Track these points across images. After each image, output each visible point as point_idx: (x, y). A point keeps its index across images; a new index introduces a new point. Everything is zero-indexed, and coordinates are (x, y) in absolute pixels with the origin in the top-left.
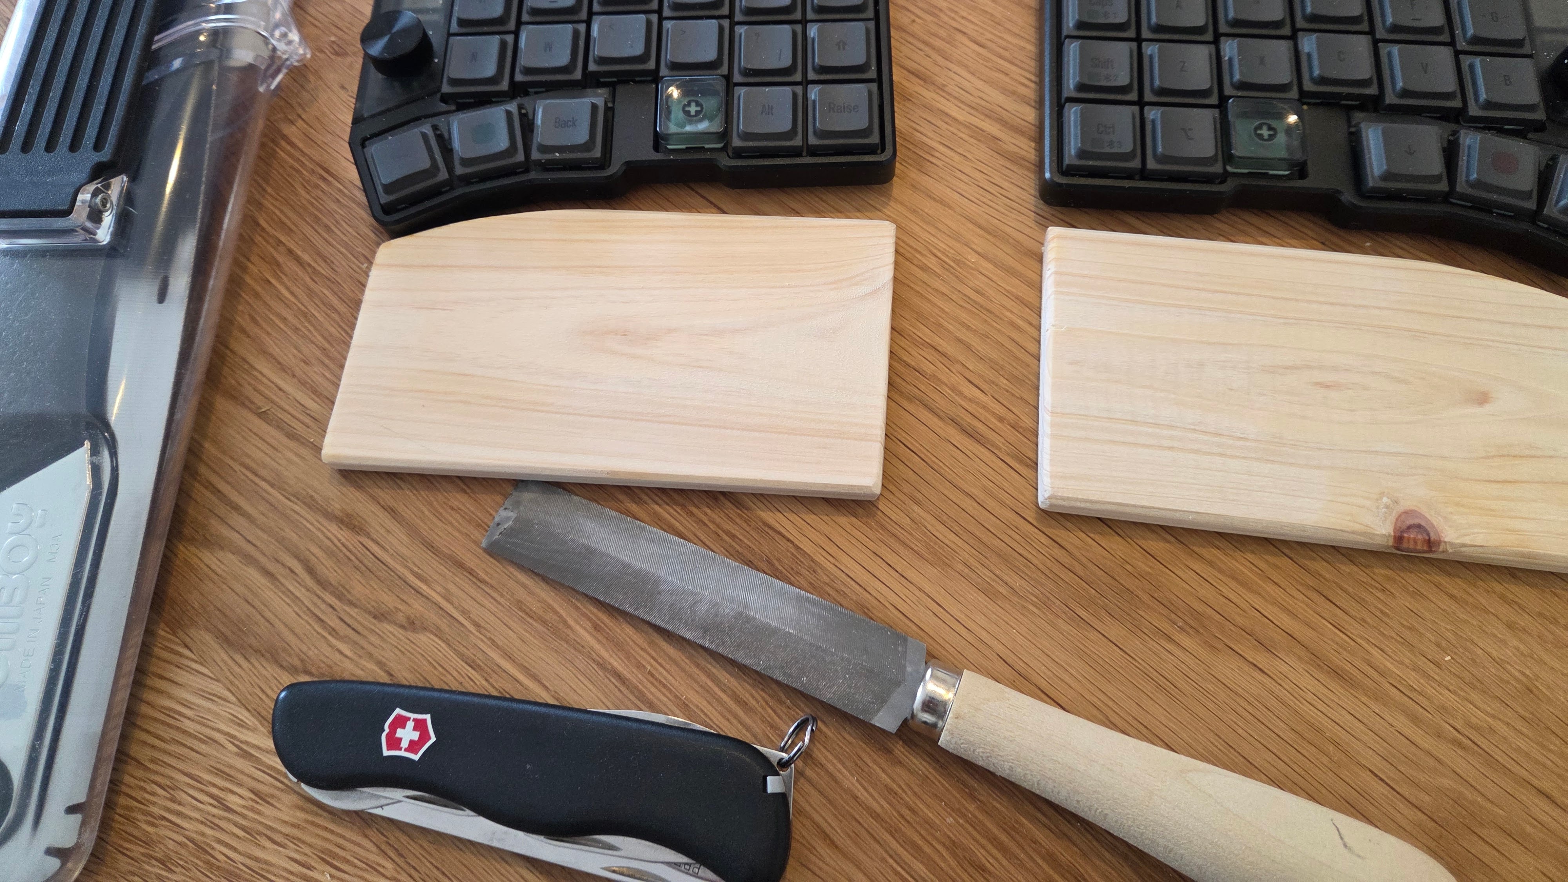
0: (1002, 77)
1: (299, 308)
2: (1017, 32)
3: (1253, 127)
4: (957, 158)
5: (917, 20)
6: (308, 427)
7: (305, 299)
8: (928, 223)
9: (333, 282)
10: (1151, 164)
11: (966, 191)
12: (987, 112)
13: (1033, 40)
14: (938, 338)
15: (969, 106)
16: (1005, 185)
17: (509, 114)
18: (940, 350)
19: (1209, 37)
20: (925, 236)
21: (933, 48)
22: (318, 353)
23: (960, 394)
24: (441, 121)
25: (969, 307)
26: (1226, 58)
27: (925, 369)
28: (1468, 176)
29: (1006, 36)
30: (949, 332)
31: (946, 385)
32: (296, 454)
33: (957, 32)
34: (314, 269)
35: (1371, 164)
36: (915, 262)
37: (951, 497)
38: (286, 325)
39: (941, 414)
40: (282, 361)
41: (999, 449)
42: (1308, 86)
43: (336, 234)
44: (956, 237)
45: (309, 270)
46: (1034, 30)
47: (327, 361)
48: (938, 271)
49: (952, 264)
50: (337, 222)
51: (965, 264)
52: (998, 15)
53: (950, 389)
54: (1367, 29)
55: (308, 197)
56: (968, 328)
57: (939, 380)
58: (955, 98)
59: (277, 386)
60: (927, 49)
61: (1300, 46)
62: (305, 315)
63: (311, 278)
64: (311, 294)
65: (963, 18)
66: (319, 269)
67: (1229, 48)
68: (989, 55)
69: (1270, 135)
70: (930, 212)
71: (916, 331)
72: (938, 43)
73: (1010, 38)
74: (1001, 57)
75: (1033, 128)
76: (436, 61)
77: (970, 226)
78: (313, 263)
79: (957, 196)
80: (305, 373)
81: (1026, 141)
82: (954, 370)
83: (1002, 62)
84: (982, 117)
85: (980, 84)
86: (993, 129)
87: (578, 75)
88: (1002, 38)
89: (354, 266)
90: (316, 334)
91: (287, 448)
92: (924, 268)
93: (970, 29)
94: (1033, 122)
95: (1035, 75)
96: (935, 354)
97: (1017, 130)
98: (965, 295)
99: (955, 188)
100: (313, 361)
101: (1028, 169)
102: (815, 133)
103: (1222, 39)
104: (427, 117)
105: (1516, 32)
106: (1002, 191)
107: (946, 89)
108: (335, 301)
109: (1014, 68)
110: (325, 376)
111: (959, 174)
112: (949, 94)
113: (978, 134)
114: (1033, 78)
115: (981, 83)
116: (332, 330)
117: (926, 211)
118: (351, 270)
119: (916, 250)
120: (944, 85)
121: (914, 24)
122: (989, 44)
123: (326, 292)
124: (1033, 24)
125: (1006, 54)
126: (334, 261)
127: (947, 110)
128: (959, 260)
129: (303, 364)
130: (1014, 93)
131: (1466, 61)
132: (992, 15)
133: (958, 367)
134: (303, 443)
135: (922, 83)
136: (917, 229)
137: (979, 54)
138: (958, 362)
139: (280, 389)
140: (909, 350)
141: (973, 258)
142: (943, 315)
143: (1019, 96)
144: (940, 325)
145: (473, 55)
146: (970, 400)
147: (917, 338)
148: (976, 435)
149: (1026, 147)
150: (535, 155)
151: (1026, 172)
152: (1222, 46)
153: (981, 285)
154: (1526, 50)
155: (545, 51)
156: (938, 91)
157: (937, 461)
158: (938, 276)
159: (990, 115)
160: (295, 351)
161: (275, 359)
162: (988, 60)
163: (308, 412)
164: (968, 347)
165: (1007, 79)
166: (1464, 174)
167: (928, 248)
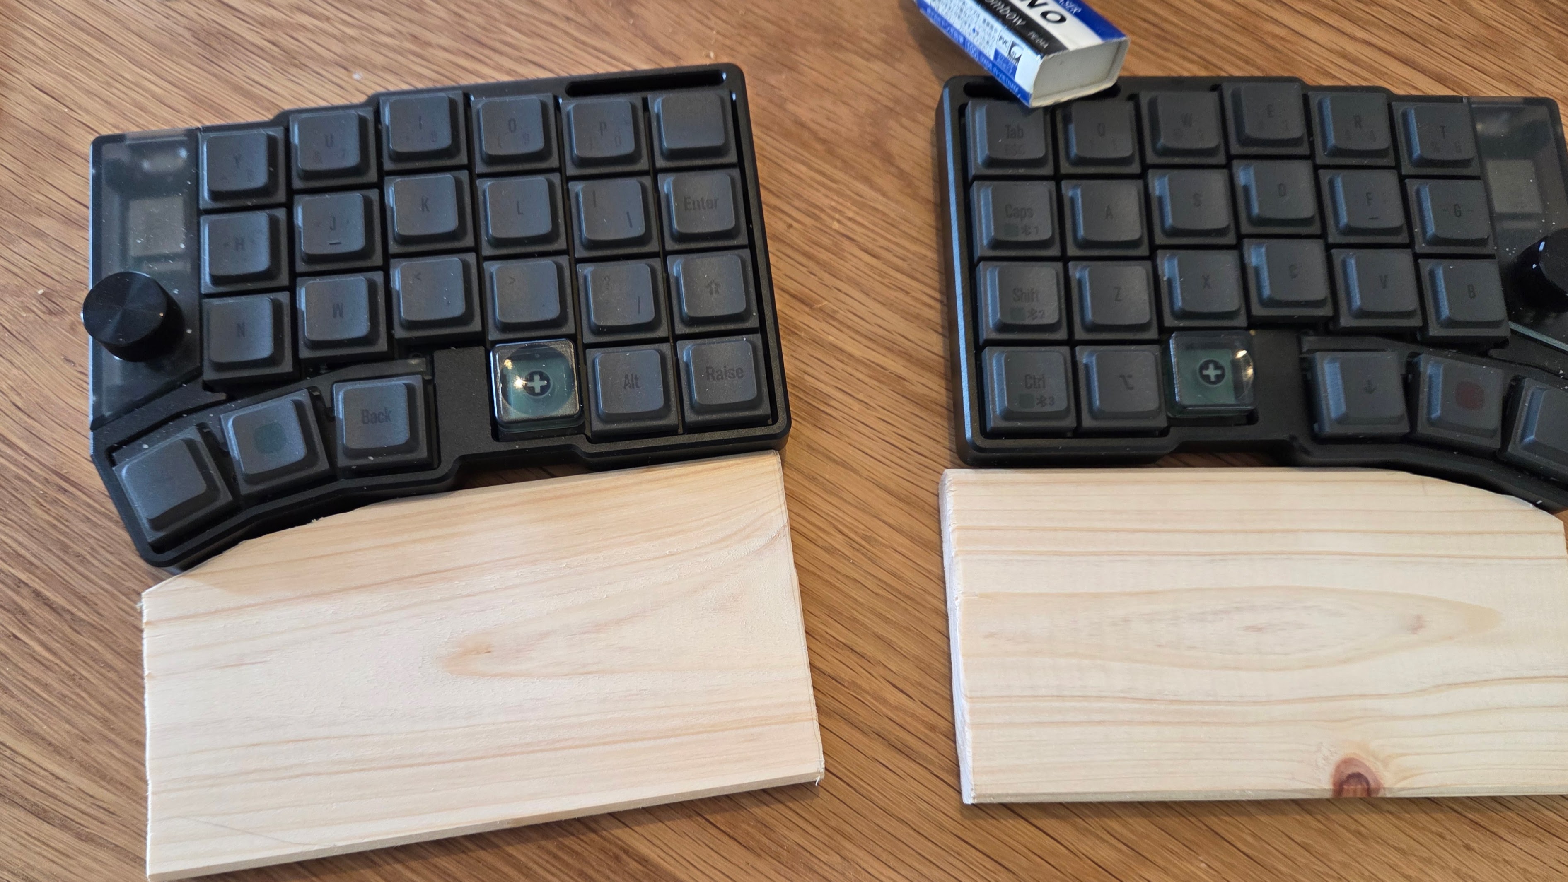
0: (901, 295)
1: (63, 670)
2: (915, 234)
3: (1198, 367)
4: (857, 406)
5: (795, 224)
6: (103, 823)
7: (68, 656)
8: (831, 493)
9: (101, 631)
10: (1088, 422)
11: (871, 449)
12: (888, 344)
13: (934, 245)
14: (853, 636)
15: (866, 337)
16: (916, 437)
17: (299, 406)
18: (858, 650)
19: (1144, 251)
20: (827, 508)
21: (818, 262)
22: (98, 726)
23: (885, 702)
24: (209, 417)
25: (886, 594)
26: (1165, 279)
27: (843, 675)
28: (1429, 413)
29: (902, 241)
30: (866, 627)
31: (868, 693)
32: (95, 859)
33: (844, 239)
34: (72, 614)
35: (1327, 404)
36: (820, 542)
37: (884, 826)
38: (50, 692)
39: (865, 728)
40: (54, 741)
41: (932, 762)
42: (1257, 310)
43: (93, 565)
44: (864, 507)
45: (68, 617)
46: (934, 231)
47: (112, 736)
48: (847, 553)
49: (863, 543)
50: (92, 548)
51: (876, 541)
52: (892, 215)
53: (873, 697)
54: (1319, 232)
55: (47, 517)
56: (886, 620)
57: (860, 687)
58: (849, 327)
59: (52, 774)
60: (810, 264)
61: (1246, 256)
62: (72, 678)
63: (71, 627)
64: (75, 648)
65: (850, 219)
66: (80, 614)
67: (1168, 266)
68: (884, 268)
69: (1217, 376)
70: (831, 478)
71: (828, 630)
72: (824, 255)
73: (907, 244)
74: (898, 270)
75: (942, 360)
76: (189, 331)
77: (879, 491)
78: (70, 608)
79: (860, 456)
80: (87, 754)
81: (936, 379)
82: (875, 674)
83: (899, 276)
84: (883, 351)
85: (877, 308)
86: (895, 365)
87: (382, 345)
88: (897, 244)
89: (125, 607)
90: (91, 702)
91: (81, 852)
92: (831, 550)
93: (859, 233)
94: (941, 354)
95: (941, 292)
96: (853, 657)
97: (921, 364)
98: (880, 580)
99: (858, 446)
100: (94, 737)
101: (940, 415)
102: (692, 406)
103: (1160, 252)
104: (190, 412)
105: (1480, 229)
106: (913, 446)
107: (837, 316)
108: (109, 657)
109: (914, 284)
110: (112, 755)
111: (861, 428)
112: (841, 323)
113: (879, 373)
114: (937, 295)
115: (879, 306)
116: (111, 694)
117: (827, 477)
118: (121, 613)
119: (820, 528)
120: (835, 312)
121: (791, 230)
122: (884, 253)
123: (93, 644)
124: (933, 223)
125: (903, 265)
126: (98, 602)
127: (839, 344)
128: (870, 537)
129: (83, 743)
130: (917, 317)
131: (1426, 266)
132: (884, 214)
133: (880, 669)
134: (101, 845)
135: (807, 309)
136: (818, 501)
137: (872, 268)
138: (880, 663)
139: (58, 778)
140: (823, 653)
141: (886, 533)
142: (858, 608)
143: (923, 321)
144: (855, 620)
145: (239, 326)
146: (896, 708)
147: (831, 638)
148: (905, 750)
149: (936, 388)
150: (342, 462)
151: (938, 420)
152: (1159, 261)
153: (898, 566)
154: (1489, 249)
155: (335, 316)
156: (828, 319)
157: (865, 785)
158: (848, 558)
159: (891, 348)
160: (67, 726)
161: (43, 739)
162: (882, 274)
163: (100, 803)
164: (889, 644)
165: (907, 299)
166: (1425, 411)
167: (831, 523)
